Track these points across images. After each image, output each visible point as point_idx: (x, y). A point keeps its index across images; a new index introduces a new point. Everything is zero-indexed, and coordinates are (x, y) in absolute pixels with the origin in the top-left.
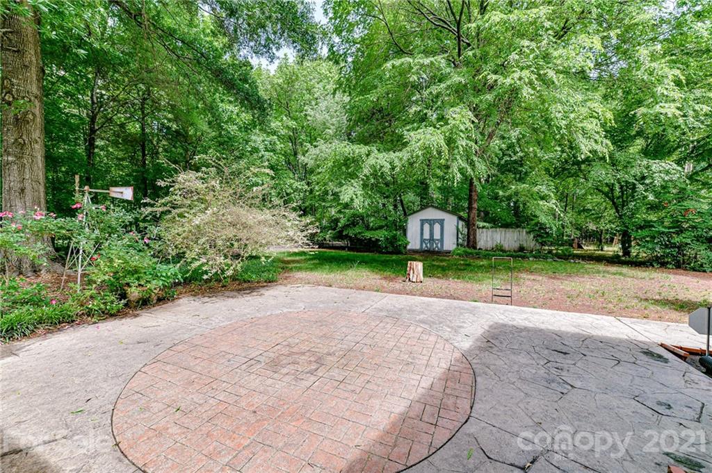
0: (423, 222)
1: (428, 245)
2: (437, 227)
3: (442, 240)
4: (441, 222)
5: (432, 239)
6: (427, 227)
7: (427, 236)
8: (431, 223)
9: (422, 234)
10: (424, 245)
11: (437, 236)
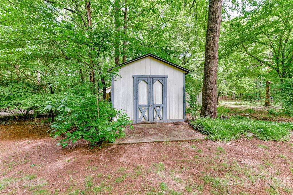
0: (137, 80)
1: (146, 114)
2: (157, 87)
3: (164, 106)
4: (163, 80)
5: (151, 105)
6: (143, 87)
7: (143, 100)
8: (150, 81)
9: (136, 97)
10: (140, 114)
11: (158, 100)
